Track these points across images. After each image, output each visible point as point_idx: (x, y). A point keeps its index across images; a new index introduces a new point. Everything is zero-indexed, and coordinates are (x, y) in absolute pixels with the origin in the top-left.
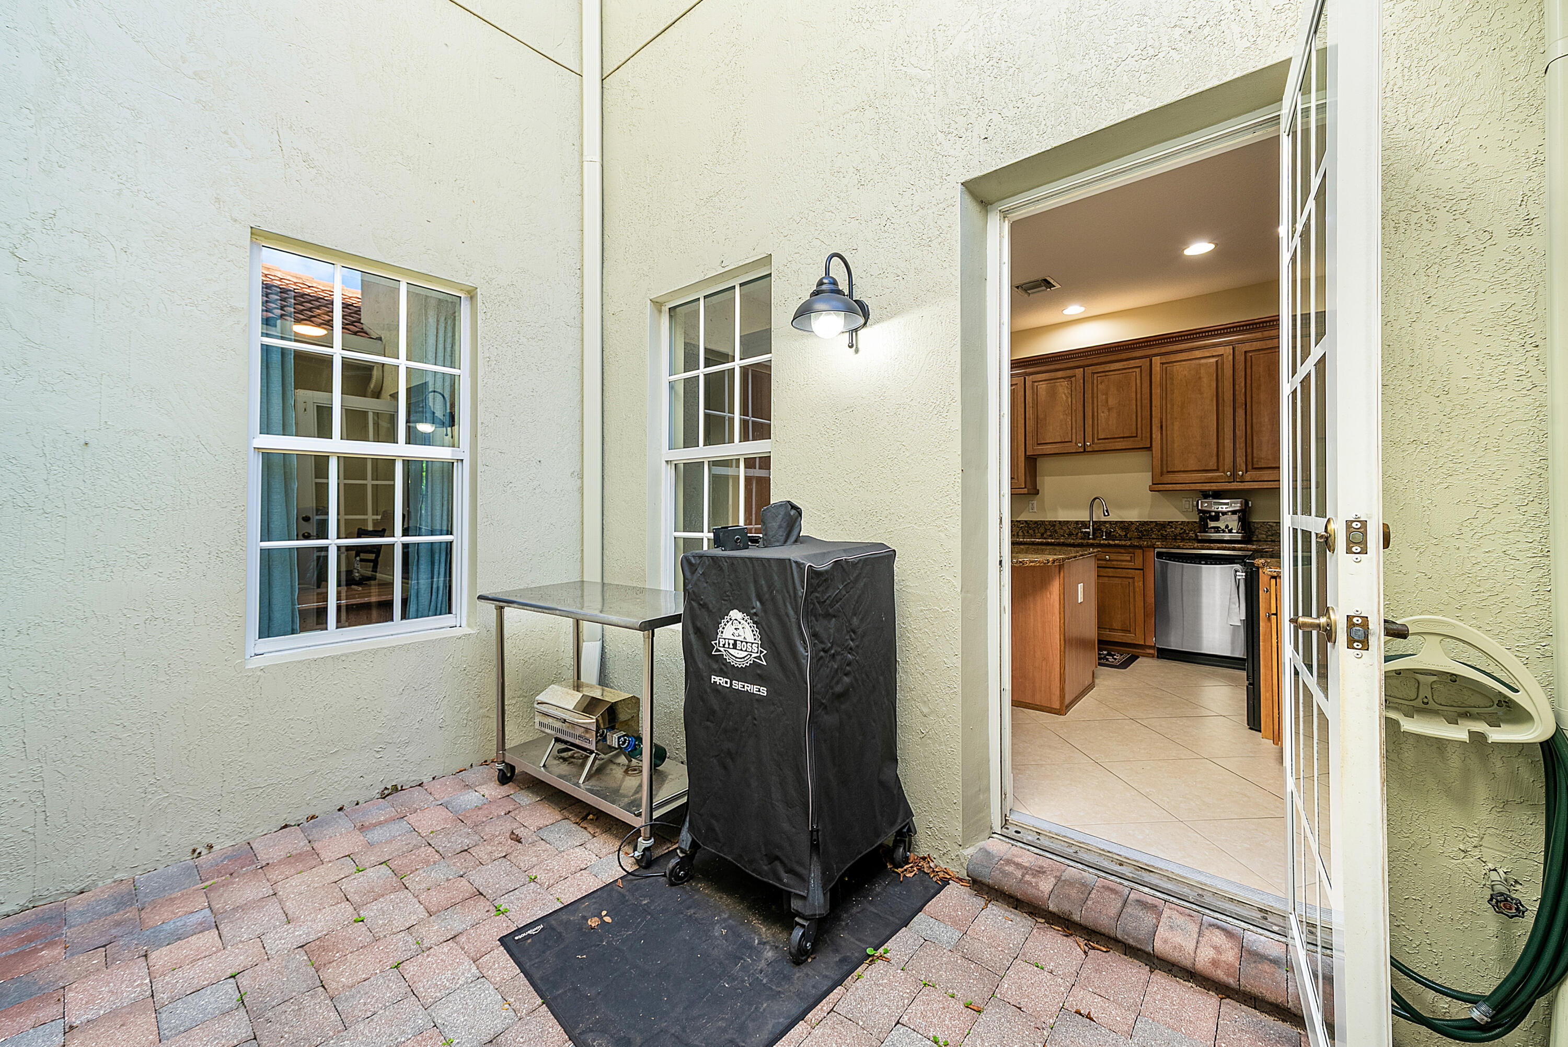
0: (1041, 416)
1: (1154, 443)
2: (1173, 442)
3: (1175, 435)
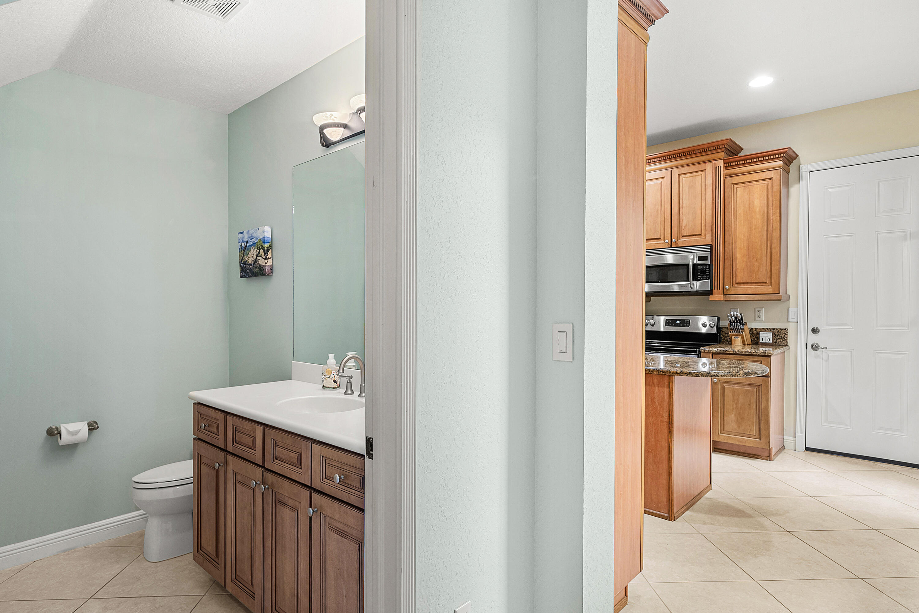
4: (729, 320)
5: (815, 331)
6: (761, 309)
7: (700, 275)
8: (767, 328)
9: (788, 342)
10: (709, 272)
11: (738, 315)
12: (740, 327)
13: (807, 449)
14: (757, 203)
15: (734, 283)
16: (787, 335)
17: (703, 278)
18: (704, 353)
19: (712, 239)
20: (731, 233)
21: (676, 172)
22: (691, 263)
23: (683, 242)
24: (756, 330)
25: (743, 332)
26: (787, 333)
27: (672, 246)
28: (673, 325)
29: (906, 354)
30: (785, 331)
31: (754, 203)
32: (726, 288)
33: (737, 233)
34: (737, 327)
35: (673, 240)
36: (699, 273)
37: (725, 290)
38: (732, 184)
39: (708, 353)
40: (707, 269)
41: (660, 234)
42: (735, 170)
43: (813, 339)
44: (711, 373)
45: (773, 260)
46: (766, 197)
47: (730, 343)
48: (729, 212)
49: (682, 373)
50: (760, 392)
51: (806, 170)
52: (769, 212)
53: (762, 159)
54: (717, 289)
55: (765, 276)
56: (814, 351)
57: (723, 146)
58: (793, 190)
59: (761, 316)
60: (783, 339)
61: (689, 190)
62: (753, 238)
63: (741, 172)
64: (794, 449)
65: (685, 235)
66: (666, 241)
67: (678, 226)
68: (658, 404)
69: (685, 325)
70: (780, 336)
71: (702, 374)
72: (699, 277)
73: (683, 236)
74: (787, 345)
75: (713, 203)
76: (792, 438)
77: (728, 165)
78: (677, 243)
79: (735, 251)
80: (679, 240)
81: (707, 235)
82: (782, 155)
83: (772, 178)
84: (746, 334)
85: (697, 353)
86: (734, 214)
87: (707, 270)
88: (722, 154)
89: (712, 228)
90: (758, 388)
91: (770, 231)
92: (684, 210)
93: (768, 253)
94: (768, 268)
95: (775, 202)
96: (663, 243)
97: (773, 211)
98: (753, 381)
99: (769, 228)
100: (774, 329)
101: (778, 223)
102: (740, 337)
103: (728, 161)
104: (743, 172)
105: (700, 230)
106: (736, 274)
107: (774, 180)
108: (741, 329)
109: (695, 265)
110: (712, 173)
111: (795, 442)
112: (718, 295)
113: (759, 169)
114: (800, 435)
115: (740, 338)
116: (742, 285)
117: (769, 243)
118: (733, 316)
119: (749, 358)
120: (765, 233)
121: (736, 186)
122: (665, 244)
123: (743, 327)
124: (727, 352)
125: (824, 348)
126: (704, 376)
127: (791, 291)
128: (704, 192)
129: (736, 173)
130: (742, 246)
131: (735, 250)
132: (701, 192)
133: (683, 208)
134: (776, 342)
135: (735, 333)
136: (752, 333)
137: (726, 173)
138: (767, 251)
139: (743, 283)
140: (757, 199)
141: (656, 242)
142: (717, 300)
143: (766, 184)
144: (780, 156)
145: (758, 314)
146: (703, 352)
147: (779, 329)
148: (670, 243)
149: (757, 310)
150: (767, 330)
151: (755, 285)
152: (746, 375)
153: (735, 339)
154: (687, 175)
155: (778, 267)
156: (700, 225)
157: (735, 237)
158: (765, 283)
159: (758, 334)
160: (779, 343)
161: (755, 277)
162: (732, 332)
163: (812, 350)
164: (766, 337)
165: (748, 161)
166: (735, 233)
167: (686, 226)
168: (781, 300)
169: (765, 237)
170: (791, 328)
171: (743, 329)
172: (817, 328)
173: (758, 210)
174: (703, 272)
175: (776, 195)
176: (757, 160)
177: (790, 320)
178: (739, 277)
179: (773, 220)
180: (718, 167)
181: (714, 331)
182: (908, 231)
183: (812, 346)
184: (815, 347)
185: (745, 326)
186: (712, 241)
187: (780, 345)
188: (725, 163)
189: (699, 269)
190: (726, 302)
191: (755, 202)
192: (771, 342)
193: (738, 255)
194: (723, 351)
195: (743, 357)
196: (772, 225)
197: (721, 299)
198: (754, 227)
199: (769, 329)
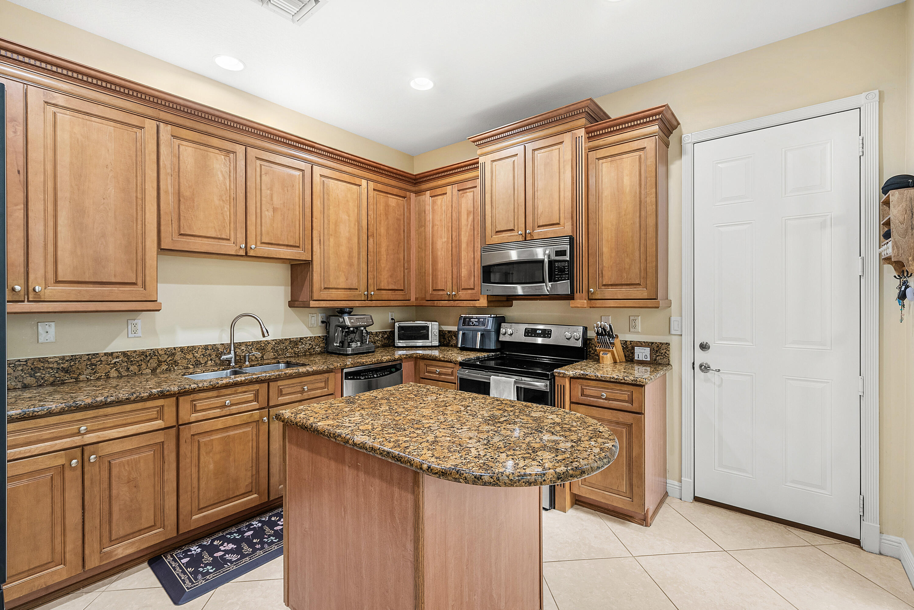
0: (186, 192)
1: (314, 257)
2: (329, 258)
3: (331, 252)
4: (595, 331)
5: (704, 347)
6: (637, 317)
7: (557, 275)
8: (644, 342)
9: (671, 360)
10: (568, 271)
11: (606, 325)
12: (609, 341)
13: (697, 499)
14: (627, 181)
15: (601, 285)
16: (669, 351)
17: (561, 278)
18: (559, 376)
19: (573, 228)
20: (596, 221)
21: (530, 147)
22: (546, 260)
23: (539, 234)
24: (631, 344)
25: (613, 347)
26: (668, 349)
27: (527, 239)
28: (533, 335)
29: (829, 382)
30: (666, 345)
31: (623, 182)
32: (591, 291)
33: (603, 221)
34: (604, 340)
35: (528, 231)
36: (556, 272)
37: (590, 294)
38: (597, 159)
39: (563, 377)
40: (566, 266)
41: (513, 225)
42: (600, 142)
43: (701, 357)
44: (483, 477)
45: (648, 255)
46: (638, 173)
47: (597, 360)
48: (594, 195)
49: (430, 470)
50: (630, 434)
51: (690, 141)
52: (643, 192)
53: (633, 124)
54: (580, 292)
55: (638, 275)
56: (703, 373)
57: (584, 110)
58: (674, 168)
59: (637, 326)
60: (664, 356)
61: (545, 169)
62: (623, 226)
63: (607, 143)
64: (680, 498)
65: (541, 224)
66: (520, 232)
67: (533, 214)
68: (399, 521)
69: (546, 335)
70: (660, 353)
71: (466, 479)
72: (557, 277)
73: (539, 227)
74: (669, 364)
75: (572, 183)
76: (676, 483)
77: (591, 135)
78: (532, 234)
79: (601, 244)
80: (535, 231)
81: (566, 224)
82: (657, 117)
83: (645, 148)
84: (618, 349)
85: (548, 377)
86: (598, 198)
87: (566, 268)
88: (583, 121)
89: (572, 215)
90: (628, 428)
91: (644, 217)
92: (539, 194)
93: (642, 246)
94: (642, 265)
95: (649, 179)
96: (516, 235)
97: (648, 190)
98: (622, 418)
99: (643, 213)
100: (652, 343)
101: (654, 207)
102: (610, 353)
103: (590, 129)
104: (610, 143)
105: (558, 218)
106: (602, 273)
107: (647, 150)
108: (610, 343)
109: (550, 262)
110: (572, 145)
111: (680, 488)
112: (580, 299)
113: (628, 138)
114: (687, 480)
115: (609, 355)
116: (610, 287)
117: (643, 232)
118: (600, 327)
119: (615, 386)
120: (638, 220)
121: (601, 161)
122: (519, 237)
123: (613, 341)
124: (588, 377)
125: (716, 370)
126: (470, 483)
127: (672, 296)
128: (562, 170)
129: (602, 145)
130: (610, 237)
131: (601, 242)
132: (558, 171)
133: (539, 192)
134: (655, 360)
135: (603, 349)
136: (626, 347)
137: (590, 146)
138: (640, 244)
139: (612, 285)
140: (627, 176)
141: (509, 234)
142: (579, 306)
143: (638, 157)
144: (654, 118)
145: (633, 324)
146: (557, 376)
147: (658, 344)
148: (524, 235)
149: (632, 318)
150: (643, 344)
151: (626, 287)
152: (560, 480)
153: (603, 356)
154: (543, 150)
155: (654, 264)
156: (558, 212)
157: (601, 225)
158: (639, 284)
159: (633, 348)
160: (659, 361)
161: (625, 277)
162: (601, 346)
163: (700, 371)
164: (642, 353)
165: (615, 128)
166: (600, 221)
167: (542, 213)
168: (659, 307)
169: (638, 225)
170: (674, 342)
171: (613, 344)
172: (707, 343)
173: (628, 190)
174: (562, 270)
175: (650, 170)
176: (627, 125)
177: (673, 332)
178: (606, 277)
179: (647, 202)
180: (579, 137)
181: (579, 344)
182: (827, 215)
183: (701, 366)
184: (705, 368)
185: (615, 339)
186: (573, 232)
187: (660, 364)
188: (588, 133)
189: (556, 267)
190: (591, 309)
191: (625, 180)
192: (649, 359)
193: (605, 250)
194: (583, 374)
195: (608, 386)
196: (646, 209)
197: (583, 305)
198: (623, 213)
199: (647, 342)
